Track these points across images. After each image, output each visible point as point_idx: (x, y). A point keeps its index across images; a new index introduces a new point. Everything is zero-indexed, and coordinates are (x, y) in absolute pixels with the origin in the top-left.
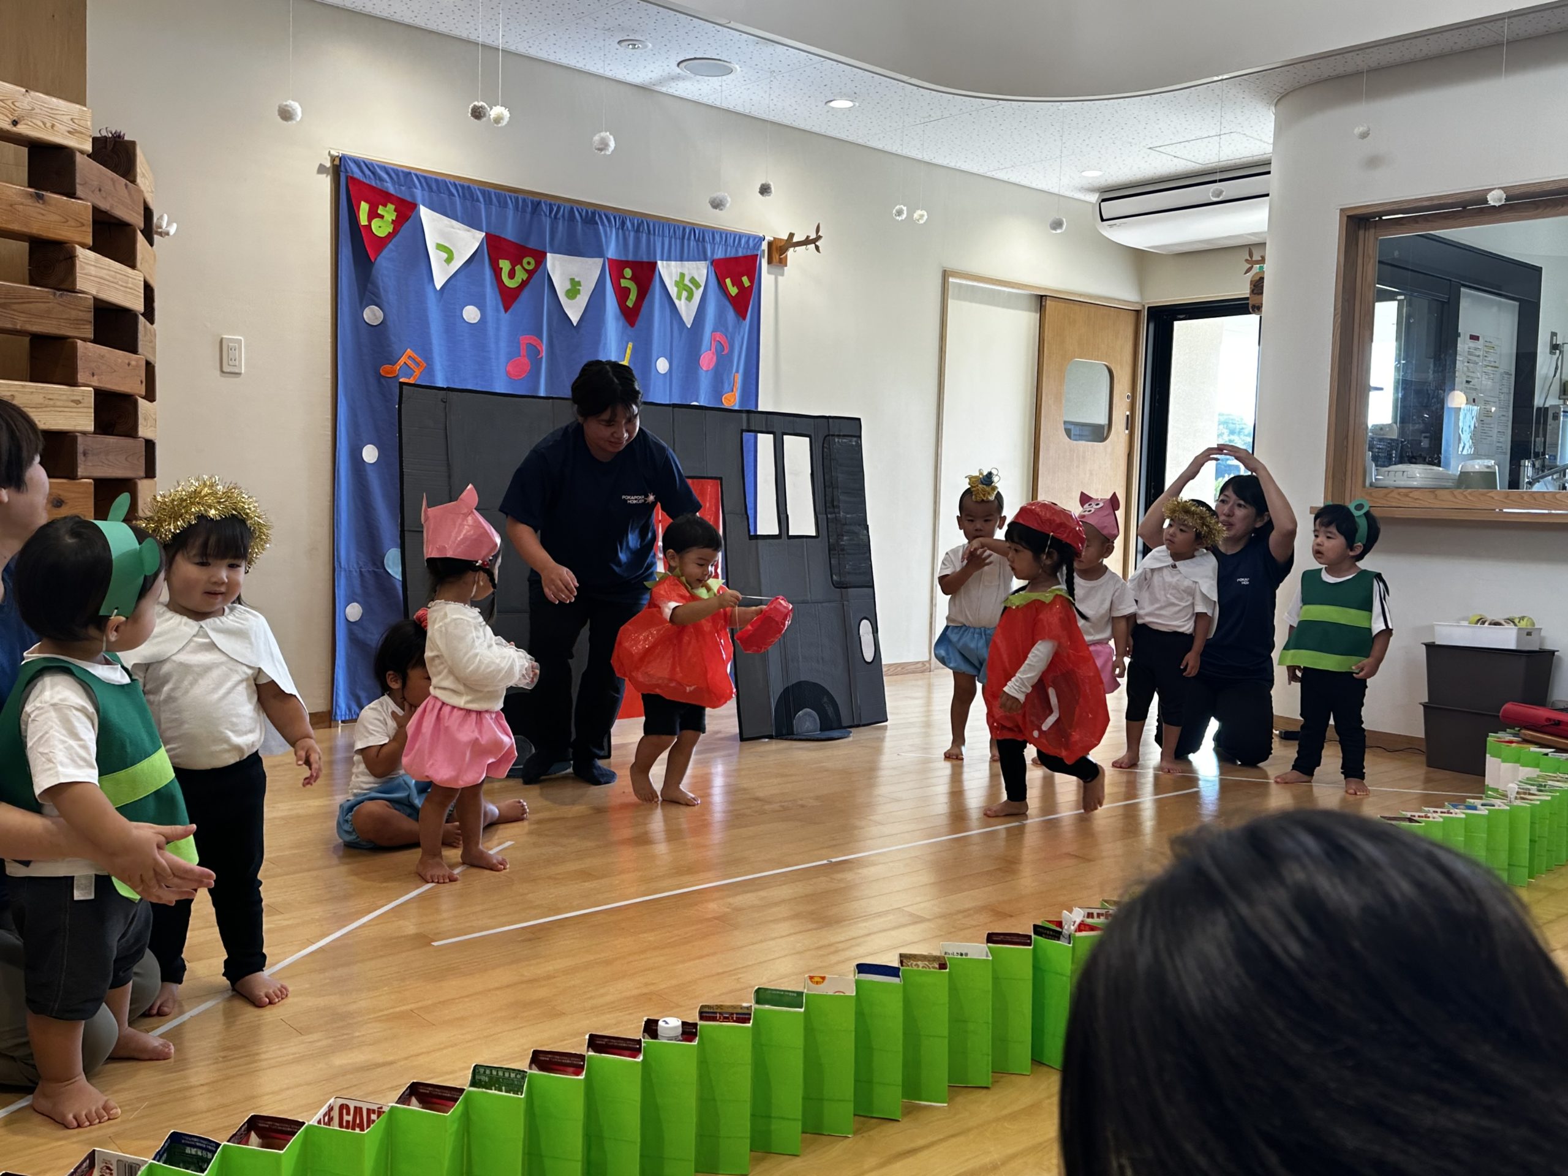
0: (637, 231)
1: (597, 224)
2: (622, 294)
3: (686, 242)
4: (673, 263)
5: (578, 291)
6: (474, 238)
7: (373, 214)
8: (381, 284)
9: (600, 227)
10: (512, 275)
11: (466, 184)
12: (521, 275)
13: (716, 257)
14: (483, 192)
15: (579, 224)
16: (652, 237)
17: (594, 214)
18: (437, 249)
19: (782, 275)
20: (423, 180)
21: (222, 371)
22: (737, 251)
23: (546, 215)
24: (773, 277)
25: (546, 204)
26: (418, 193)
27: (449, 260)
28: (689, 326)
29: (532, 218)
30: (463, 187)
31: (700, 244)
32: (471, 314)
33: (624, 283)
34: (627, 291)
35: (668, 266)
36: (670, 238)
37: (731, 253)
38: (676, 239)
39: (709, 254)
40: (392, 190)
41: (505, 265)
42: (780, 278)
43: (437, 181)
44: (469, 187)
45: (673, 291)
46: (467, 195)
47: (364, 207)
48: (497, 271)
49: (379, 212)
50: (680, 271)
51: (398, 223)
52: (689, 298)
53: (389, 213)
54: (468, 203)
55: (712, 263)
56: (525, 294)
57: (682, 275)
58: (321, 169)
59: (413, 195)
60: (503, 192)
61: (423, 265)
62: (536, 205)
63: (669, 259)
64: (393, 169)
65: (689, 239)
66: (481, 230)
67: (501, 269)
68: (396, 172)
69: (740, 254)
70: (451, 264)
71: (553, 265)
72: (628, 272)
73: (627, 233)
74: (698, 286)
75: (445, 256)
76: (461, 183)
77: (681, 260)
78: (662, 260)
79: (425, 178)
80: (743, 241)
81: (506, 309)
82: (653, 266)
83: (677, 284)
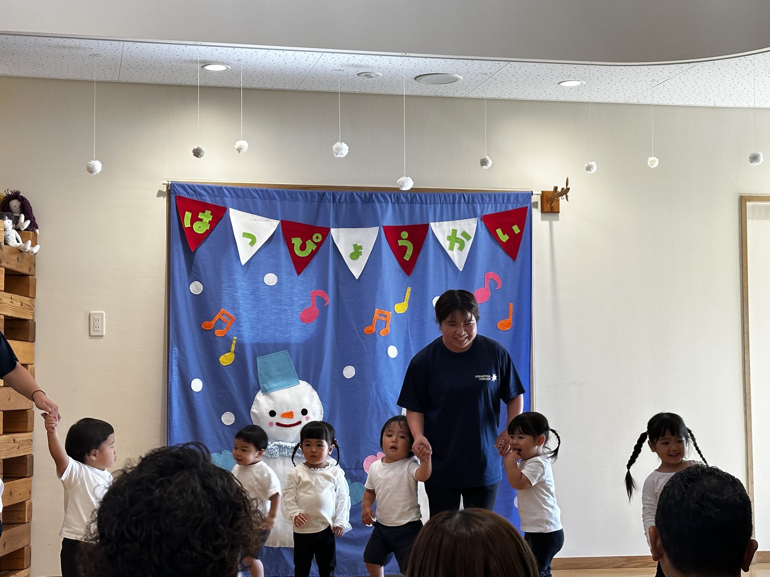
0: (412, 203)
1: (375, 202)
2: (399, 252)
3: (456, 205)
4: (445, 222)
5: (360, 253)
6: (272, 225)
7: (195, 219)
8: (200, 266)
9: (377, 205)
10: (303, 247)
11: (265, 188)
12: (310, 247)
13: (485, 214)
14: (278, 192)
15: (360, 204)
16: (424, 206)
17: (371, 195)
18: (243, 236)
19: (558, 220)
20: (231, 191)
21: (90, 335)
22: (507, 207)
23: (330, 201)
24: (547, 223)
25: (329, 194)
26: (228, 200)
27: (252, 244)
28: (461, 270)
29: (319, 206)
30: (262, 191)
31: (470, 205)
32: (271, 279)
33: (401, 243)
34: (405, 248)
35: (441, 225)
36: (442, 204)
37: (501, 208)
38: (447, 203)
39: (479, 212)
40: (208, 200)
41: (297, 242)
42: (555, 223)
43: (242, 190)
44: (267, 191)
45: (446, 244)
46: (266, 197)
47: (188, 215)
48: (291, 247)
49: (199, 217)
50: (452, 228)
51: (213, 224)
52: (461, 248)
53: (206, 217)
54: (267, 202)
55: (481, 219)
56: (314, 261)
57: (455, 231)
58: (160, 194)
59: (224, 202)
60: (294, 190)
61: (232, 250)
62: (322, 196)
63: (441, 220)
64: (209, 187)
65: (459, 203)
66: (277, 219)
67: (294, 244)
68: (211, 188)
69: (510, 208)
70: (254, 246)
71: (338, 236)
72: (405, 235)
73: (402, 205)
74: (468, 238)
75: (250, 240)
76: (260, 188)
77: (453, 219)
78: (435, 221)
79: (233, 189)
80: (512, 199)
81: (299, 273)
82: (426, 227)
83: (449, 238)
